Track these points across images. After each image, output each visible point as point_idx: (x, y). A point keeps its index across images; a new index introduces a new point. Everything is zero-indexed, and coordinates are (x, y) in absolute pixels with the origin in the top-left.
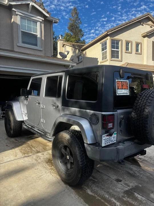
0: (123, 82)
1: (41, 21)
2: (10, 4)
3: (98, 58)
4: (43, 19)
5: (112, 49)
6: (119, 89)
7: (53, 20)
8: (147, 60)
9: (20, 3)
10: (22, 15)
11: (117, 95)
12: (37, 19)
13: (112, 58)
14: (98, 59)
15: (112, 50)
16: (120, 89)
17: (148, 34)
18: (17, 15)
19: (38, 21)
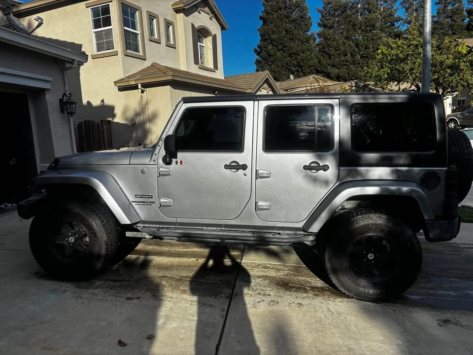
3: (81, 46)
5: (125, 28)
8: (187, 62)
13: (127, 49)
14: (83, 46)
15: (125, 30)
17: (186, 8)
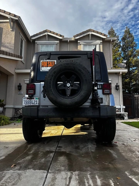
0: (51, 62)
1: (100, 43)
2: (75, 39)
4: (102, 41)
6: (43, 67)
7: (111, 39)
9: (82, 36)
10: (84, 43)
11: (41, 71)
12: (97, 43)
16: (45, 67)
18: (81, 44)
19: (97, 44)
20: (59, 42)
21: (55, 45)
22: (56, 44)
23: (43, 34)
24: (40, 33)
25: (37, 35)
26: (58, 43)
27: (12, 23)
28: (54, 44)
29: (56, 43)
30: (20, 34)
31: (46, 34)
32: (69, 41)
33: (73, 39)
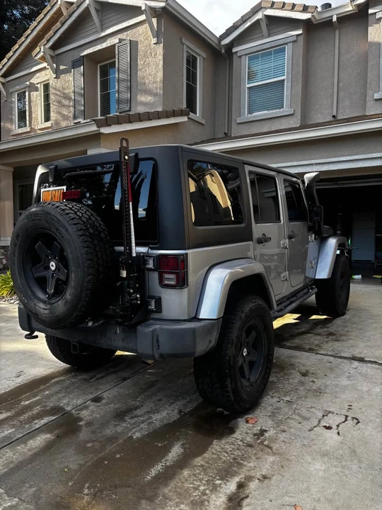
20: (300, 32)
21: (291, 45)
22: (294, 42)
23: (251, 19)
24: (244, 19)
25: (234, 27)
26: (297, 35)
27: (154, 21)
28: (286, 44)
29: (291, 39)
30: (183, 44)
31: (259, 16)
32: (335, 19)
33: (351, 8)
